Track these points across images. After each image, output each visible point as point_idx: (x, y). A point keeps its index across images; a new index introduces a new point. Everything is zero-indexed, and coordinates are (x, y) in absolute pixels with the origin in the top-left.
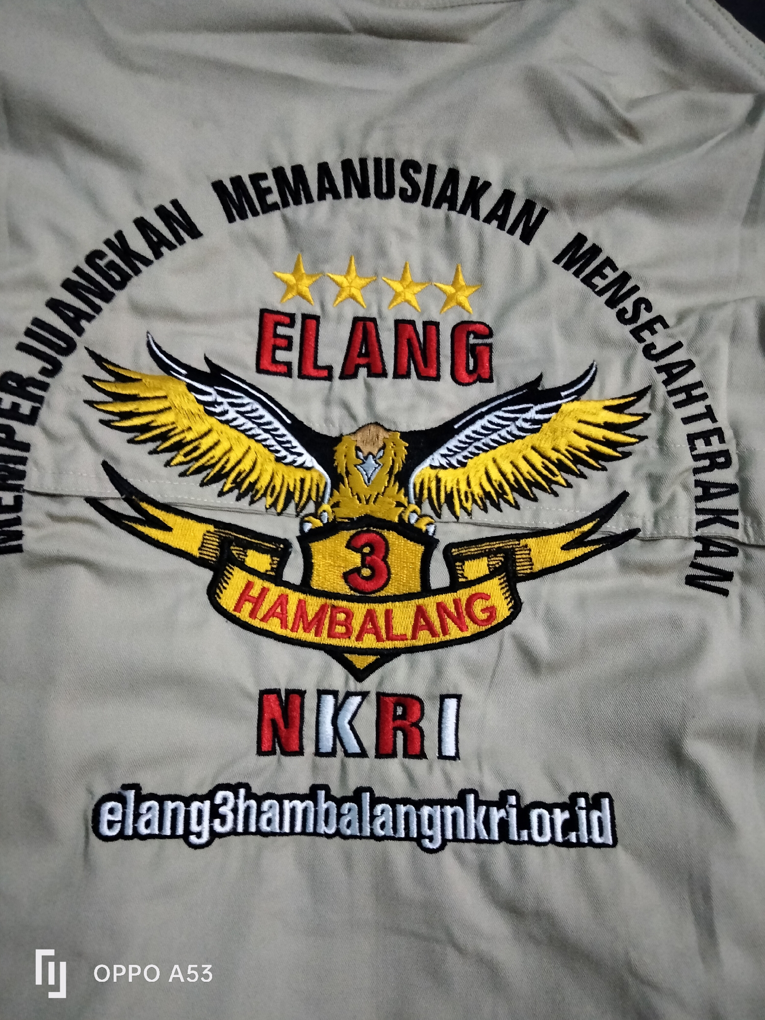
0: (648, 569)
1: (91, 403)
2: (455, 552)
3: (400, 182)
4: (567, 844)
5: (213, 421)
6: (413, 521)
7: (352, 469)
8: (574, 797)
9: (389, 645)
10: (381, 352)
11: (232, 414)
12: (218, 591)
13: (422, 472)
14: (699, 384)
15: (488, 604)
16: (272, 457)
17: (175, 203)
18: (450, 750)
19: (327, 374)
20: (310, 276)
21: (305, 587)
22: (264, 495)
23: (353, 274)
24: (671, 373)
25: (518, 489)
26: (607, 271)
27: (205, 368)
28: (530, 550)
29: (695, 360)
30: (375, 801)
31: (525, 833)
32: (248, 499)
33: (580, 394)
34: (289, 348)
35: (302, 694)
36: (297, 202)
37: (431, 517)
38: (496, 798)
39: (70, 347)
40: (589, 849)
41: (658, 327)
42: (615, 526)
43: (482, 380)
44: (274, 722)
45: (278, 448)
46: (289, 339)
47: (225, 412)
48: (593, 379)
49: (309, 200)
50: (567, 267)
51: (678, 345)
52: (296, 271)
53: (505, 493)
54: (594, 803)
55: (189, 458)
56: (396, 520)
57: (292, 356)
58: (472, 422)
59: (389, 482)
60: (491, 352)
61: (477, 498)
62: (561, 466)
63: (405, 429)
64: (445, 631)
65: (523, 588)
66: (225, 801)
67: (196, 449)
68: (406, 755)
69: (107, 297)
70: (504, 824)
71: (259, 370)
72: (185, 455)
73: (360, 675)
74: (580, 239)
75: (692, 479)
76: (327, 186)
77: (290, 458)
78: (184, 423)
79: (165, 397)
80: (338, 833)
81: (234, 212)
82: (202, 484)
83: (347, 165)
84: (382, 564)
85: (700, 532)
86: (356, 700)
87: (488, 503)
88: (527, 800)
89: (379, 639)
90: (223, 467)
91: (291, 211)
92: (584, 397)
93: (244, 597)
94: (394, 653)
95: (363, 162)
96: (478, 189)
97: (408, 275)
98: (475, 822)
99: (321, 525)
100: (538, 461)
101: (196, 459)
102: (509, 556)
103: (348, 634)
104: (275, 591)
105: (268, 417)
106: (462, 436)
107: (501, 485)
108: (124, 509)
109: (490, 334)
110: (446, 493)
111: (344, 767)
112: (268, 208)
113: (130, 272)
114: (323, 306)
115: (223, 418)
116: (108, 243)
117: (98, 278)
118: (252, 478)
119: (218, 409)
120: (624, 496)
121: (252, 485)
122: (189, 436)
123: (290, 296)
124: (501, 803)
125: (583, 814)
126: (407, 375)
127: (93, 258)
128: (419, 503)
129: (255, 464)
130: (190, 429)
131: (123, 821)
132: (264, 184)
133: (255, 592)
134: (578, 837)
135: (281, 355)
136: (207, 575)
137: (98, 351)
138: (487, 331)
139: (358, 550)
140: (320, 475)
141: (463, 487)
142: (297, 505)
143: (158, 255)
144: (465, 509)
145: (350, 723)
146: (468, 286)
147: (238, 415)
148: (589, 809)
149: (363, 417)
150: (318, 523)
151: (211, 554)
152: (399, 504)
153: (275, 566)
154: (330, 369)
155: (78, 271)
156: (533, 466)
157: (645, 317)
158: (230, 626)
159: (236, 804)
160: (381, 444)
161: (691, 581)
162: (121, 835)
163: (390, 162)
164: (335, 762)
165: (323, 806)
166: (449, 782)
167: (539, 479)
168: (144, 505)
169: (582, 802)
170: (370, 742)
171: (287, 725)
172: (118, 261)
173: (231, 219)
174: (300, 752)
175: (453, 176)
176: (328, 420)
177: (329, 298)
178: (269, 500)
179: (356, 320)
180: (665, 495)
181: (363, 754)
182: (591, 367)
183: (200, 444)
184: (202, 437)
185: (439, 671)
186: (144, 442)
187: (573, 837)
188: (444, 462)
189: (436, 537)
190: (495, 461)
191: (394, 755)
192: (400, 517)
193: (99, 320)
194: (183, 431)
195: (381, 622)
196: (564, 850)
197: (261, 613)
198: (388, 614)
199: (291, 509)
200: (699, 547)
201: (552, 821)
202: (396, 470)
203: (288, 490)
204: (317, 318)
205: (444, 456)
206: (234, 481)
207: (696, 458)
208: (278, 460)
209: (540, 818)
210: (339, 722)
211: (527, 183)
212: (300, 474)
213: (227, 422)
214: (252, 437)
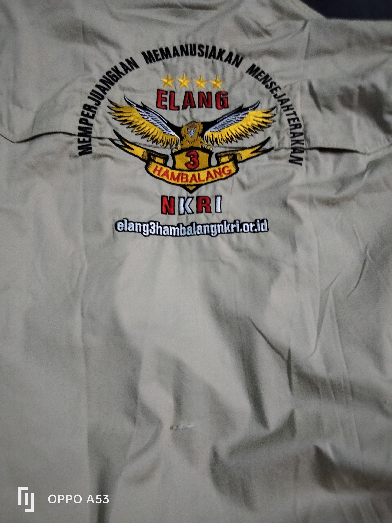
0: (277, 158)
1: (110, 113)
2: (218, 155)
3: (198, 51)
4: (254, 232)
5: (144, 120)
6: (205, 147)
7: (187, 135)
8: (256, 221)
9: (199, 183)
10: (194, 101)
11: (149, 119)
12: (148, 168)
13: (208, 133)
14: (291, 105)
15: (229, 169)
16: (162, 132)
17: (131, 58)
18: (219, 210)
19: (178, 108)
20: (172, 80)
21: (174, 168)
22: (160, 142)
23: (185, 78)
24: (282, 102)
25: (237, 137)
26: (262, 74)
27: (142, 105)
28: (241, 154)
29: (290, 98)
30: (197, 225)
31: (241, 230)
32: (155, 143)
33: (254, 109)
34: (166, 101)
35: (174, 198)
36: (167, 58)
37: (211, 145)
38: (233, 222)
39: (103, 98)
40: (261, 233)
41: (278, 89)
42: (267, 146)
43: (225, 107)
44: (166, 206)
45: (164, 129)
46: (166, 98)
47: (148, 118)
48: (259, 104)
49: (171, 57)
50: (250, 74)
51: (284, 94)
52: (167, 78)
53: (233, 138)
54: (262, 221)
55: (138, 130)
56: (200, 147)
57: (167, 103)
58: (223, 120)
59: (198, 137)
60: (228, 100)
61: (225, 140)
62: (250, 130)
63: (202, 121)
64: (216, 177)
65: (239, 165)
66: (153, 225)
67: (140, 128)
68: (206, 212)
69: (113, 84)
70: (235, 228)
71: (157, 107)
72: (137, 129)
73: (191, 192)
74: (254, 66)
75: (290, 132)
76: (176, 53)
77: (167, 132)
78: (136, 120)
79: (131, 112)
80: (186, 235)
81: (148, 61)
82: (142, 138)
83: (182, 47)
84: (197, 160)
85: (292, 146)
86: (190, 199)
87: (228, 141)
88: (242, 221)
89: (196, 181)
90: (148, 134)
91: (165, 60)
92: (256, 110)
93: (156, 169)
94: (201, 185)
95: (186, 46)
96: (222, 52)
97: (202, 79)
98: (226, 228)
99: (178, 151)
100: (242, 129)
101: (140, 131)
102: (235, 156)
103: (187, 181)
104: (165, 169)
105: (160, 121)
106: (220, 124)
107: (232, 136)
108: (120, 143)
109: (227, 94)
110: (215, 139)
111: (187, 218)
112: (158, 60)
113: (119, 77)
114: (176, 89)
115: (147, 120)
116: (112, 69)
117: (110, 79)
118: (157, 137)
119: (146, 117)
120: (269, 139)
121: (157, 140)
122: (138, 124)
123: (166, 86)
124: (235, 222)
125: (259, 225)
126: (202, 107)
127: (108, 73)
128: (207, 141)
129: (157, 133)
130: (138, 122)
131: (124, 228)
132: (157, 53)
133: (159, 169)
134: (257, 230)
135: (164, 103)
136: (144, 164)
137: (110, 99)
138: (226, 93)
139: (189, 156)
140: (177, 137)
141: (220, 137)
142: (170, 146)
143: (127, 72)
144: (221, 143)
145: (189, 206)
146: (220, 81)
147: (152, 119)
148: (260, 223)
149: (189, 120)
150: (177, 150)
151: (145, 158)
152: (201, 142)
153: (164, 162)
154: (178, 107)
155: (104, 77)
156: (241, 130)
157: (274, 86)
158: (152, 178)
159: (156, 226)
160: (195, 127)
161: (290, 161)
162: (124, 230)
163: (195, 45)
164: (184, 217)
165: (181, 229)
166: (218, 218)
167: (243, 134)
168: (126, 142)
169: (258, 221)
170: (195, 210)
171: (170, 207)
172: (115, 74)
173: (147, 63)
174: (174, 214)
175: (214, 48)
176: (178, 122)
177: (178, 87)
178: (162, 144)
179: (186, 92)
180: (282, 137)
181: (193, 213)
182: (258, 102)
183: (141, 126)
184: (141, 125)
185: (215, 189)
186: (125, 124)
187: (256, 230)
188: (214, 130)
189: (213, 151)
190: (230, 130)
191: (202, 212)
192: (202, 146)
193: (110, 91)
194: (136, 122)
195: (197, 177)
196: (253, 234)
197: (161, 174)
198: (199, 175)
199: (169, 146)
200: (292, 151)
201: (249, 227)
202: (200, 132)
203: (167, 141)
204: (174, 92)
205: (215, 129)
206: (151, 138)
207: (291, 126)
208: (164, 133)
209: (246, 226)
210: (185, 206)
211: (237, 50)
212: (171, 137)
213: (148, 121)
214: (156, 126)
